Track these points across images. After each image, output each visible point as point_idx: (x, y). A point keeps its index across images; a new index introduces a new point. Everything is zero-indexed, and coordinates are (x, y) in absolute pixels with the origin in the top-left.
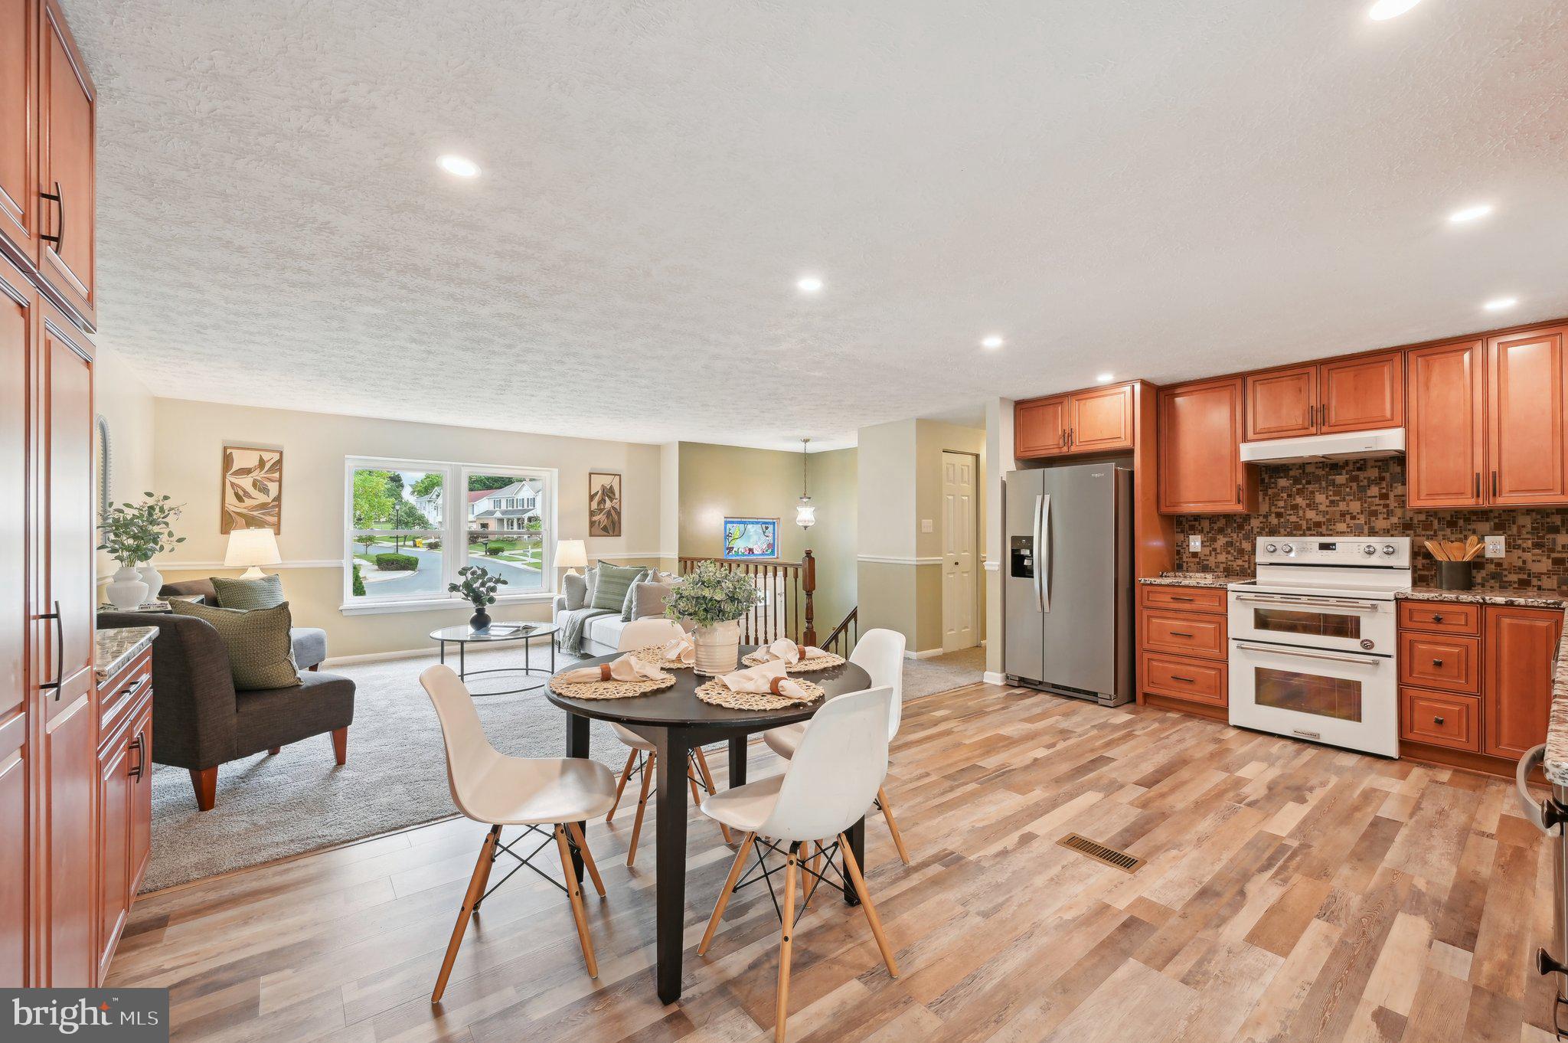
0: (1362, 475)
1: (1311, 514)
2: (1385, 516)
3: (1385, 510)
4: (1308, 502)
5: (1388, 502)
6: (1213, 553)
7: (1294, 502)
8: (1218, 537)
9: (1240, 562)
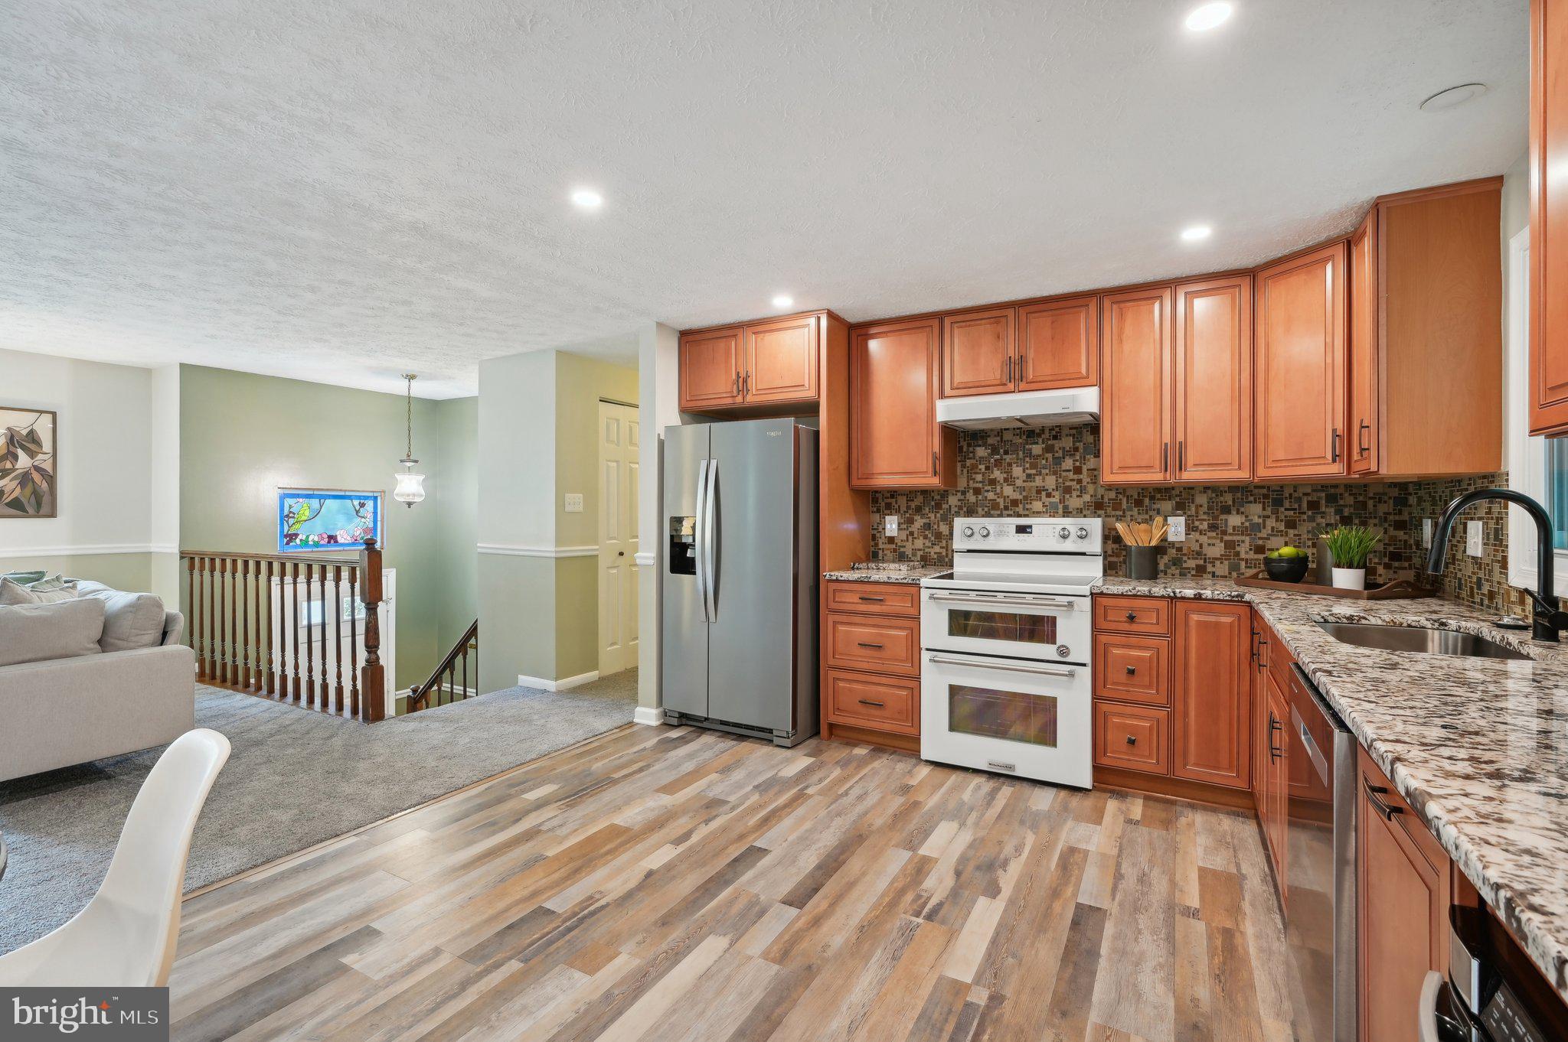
0: (1057, 444)
1: (1008, 491)
2: (1079, 493)
3: (1078, 487)
4: (1005, 475)
5: (1081, 476)
6: (910, 538)
7: (992, 477)
8: (916, 518)
9: (937, 549)
